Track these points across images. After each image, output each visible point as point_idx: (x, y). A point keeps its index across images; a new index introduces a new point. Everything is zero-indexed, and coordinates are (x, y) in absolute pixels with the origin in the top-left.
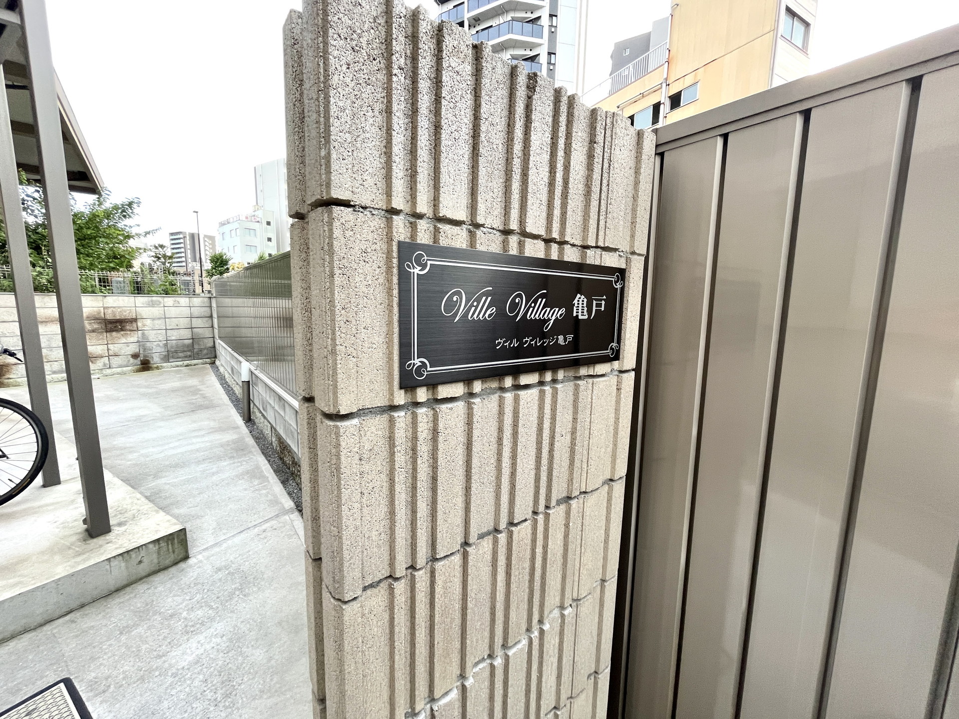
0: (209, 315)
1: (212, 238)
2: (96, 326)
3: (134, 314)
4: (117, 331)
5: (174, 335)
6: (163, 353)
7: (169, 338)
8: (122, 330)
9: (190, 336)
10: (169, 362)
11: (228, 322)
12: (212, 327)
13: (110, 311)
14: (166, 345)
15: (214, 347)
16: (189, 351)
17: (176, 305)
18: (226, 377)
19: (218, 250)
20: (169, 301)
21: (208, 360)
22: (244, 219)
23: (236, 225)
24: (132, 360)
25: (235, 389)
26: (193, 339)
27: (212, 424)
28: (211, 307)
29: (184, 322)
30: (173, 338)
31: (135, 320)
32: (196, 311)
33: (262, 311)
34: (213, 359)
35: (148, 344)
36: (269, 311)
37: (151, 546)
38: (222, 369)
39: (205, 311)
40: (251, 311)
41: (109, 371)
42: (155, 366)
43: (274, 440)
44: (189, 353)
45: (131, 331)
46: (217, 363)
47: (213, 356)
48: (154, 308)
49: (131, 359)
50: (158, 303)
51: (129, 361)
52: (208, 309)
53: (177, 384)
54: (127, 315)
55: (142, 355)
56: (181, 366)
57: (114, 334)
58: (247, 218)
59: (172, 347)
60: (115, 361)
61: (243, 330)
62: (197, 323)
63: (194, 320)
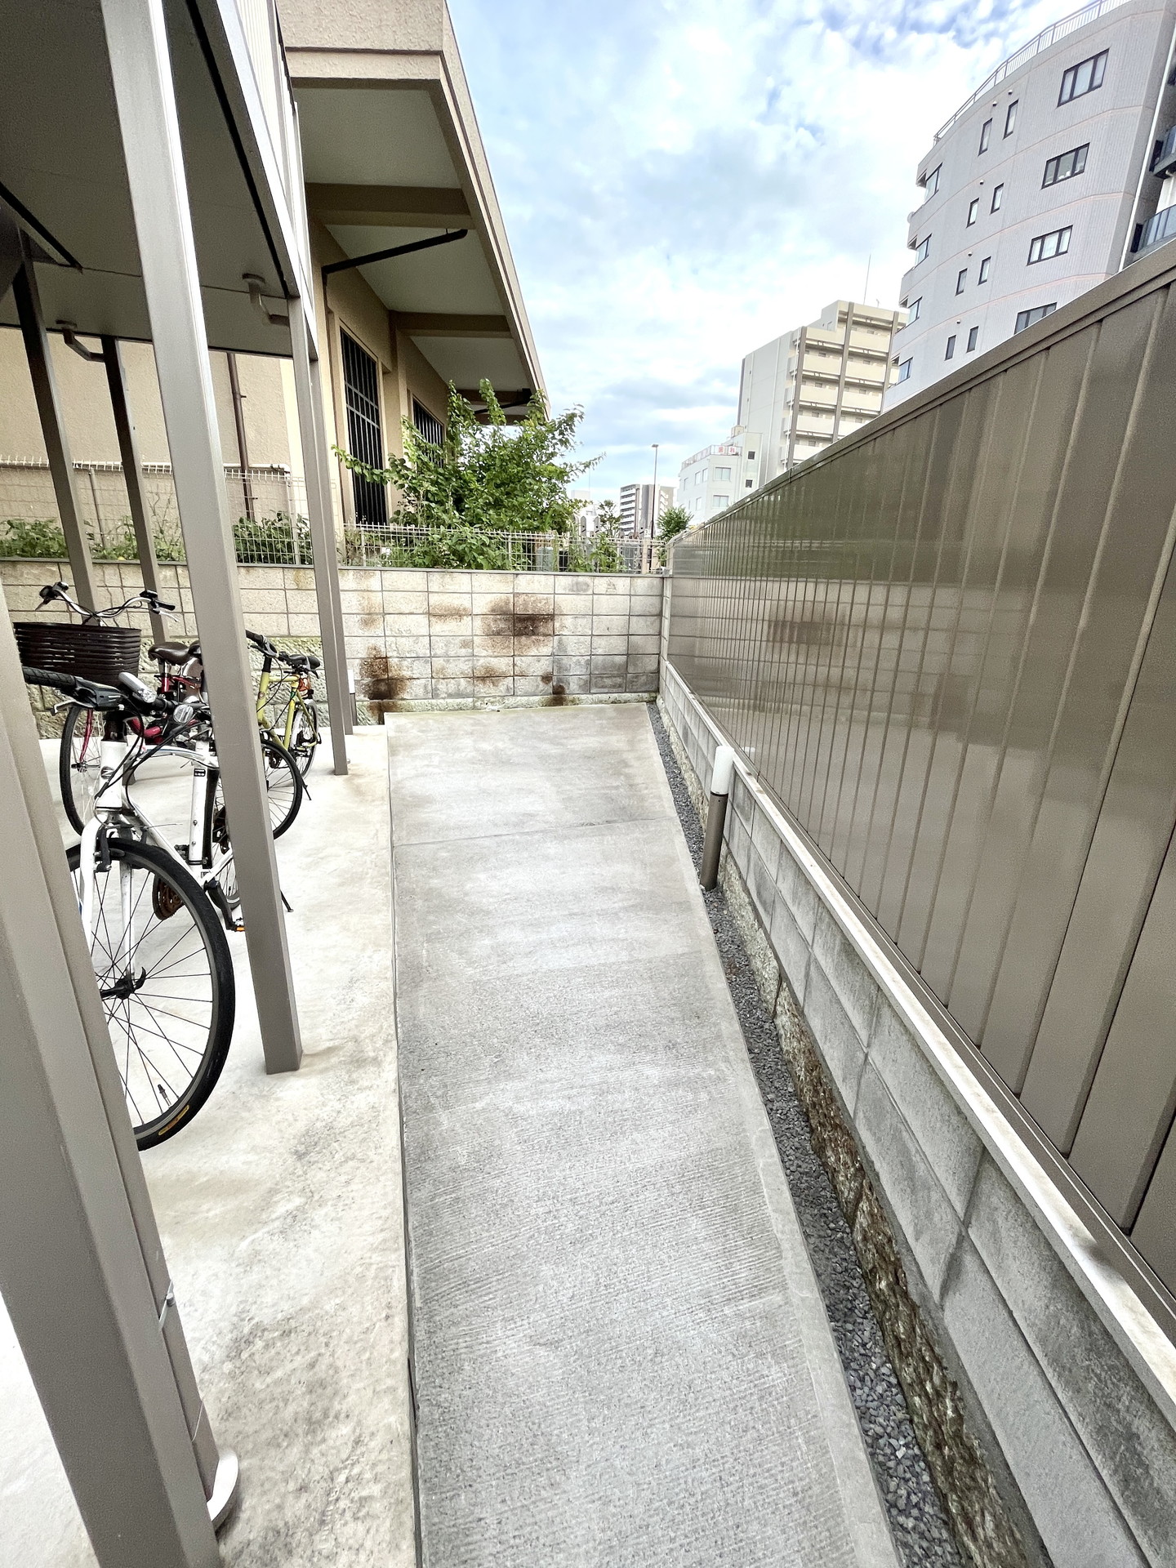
0: (656, 611)
1: (669, 490)
2: (502, 625)
3: (552, 607)
4: (527, 634)
5: (602, 646)
6: (584, 677)
7: (594, 652)
8: (534, 633)
9: (623, 649)
10: (590, 693)
11: (686, 627)
12: (660, 634)
13: (521, 600)
14: (589, 663)
15: (658, 671)
16: (619, 676)
17: (609, 592)
19: (675, 505)
20: (601, 583)
21: (646, 695)
22: (717, 451)
23: (705, 463)
24: (542, 685)
26: (628, 655)
28: (662, 596)
29: (618, 624)
30: (600, 651)
31: (551, 617)
32: (639, 604)
33: (750, 607)
34: (654, 695)
35: (565, 660)
38: (665, 719)
39: (653, 604)
41: (511, 701)
42: (571, 697)
44: (619, 680)
45: (545, 635)
46: (659, 702)
47: (654, 688)
48: (579, 597)
49: (541, 683)
50: (584, 587)
51: (538, 686)
52: (656, 600)
53: (593, 742)
54: (543, 608)
55: (555, 678)
56: (606, 702)
57: (524, 638)
58: (721, 450)
59: (596, 668)
60: (522, 684)
61: (708, 643)
62: (638, 625)
63: (634, 619)
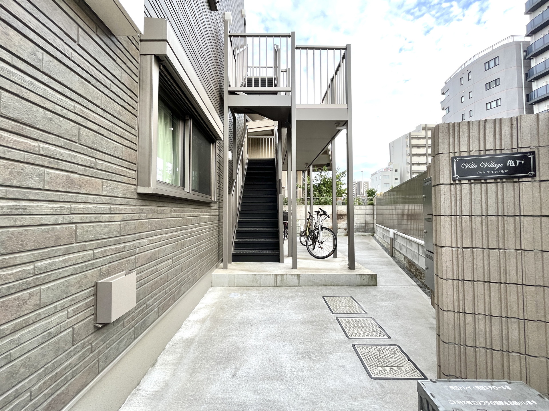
0: (372, 213)
1: (367, 183)
3: (346, 213)
4: (340, 219)
8: (342, 219)
9: (364, 222)
10: (356, 233)
11: (380, 217)
12: (373, 219)
13: (339, 211)
15: (374, 228)
17: (360, 209)
18: (380, 240)
19: (370, 187)
20: (358, 207)
21: (371, 234)
22: (383, 170)
23: (379, 174)
25: (385, 245)
26: (365, 224)
27: (377, 255)
28: (373, 210)
29: (363, 216)
30: (358, 223)
31: (346, 215)
32: (368, 212)
33: (396, 211)
34: (373, 234)
36: (400, 212)
37: (367, 276)
38: (377, 238)
39: (371, 212)
40: (391, 212)
43: (405, 262)
44: (363, 230)
45: (345, 219)
46: (375, 235)
47: (373, 232)
49: (344, 230)
52: (372, 211)
53: (360, 241)
54: (344, 213)
56: (361, 234)
58: (385, 170)
59: (357, 227)
60: (340, 231)
61: (387, 220)
62: (368, 217)
63: (366, 215)
